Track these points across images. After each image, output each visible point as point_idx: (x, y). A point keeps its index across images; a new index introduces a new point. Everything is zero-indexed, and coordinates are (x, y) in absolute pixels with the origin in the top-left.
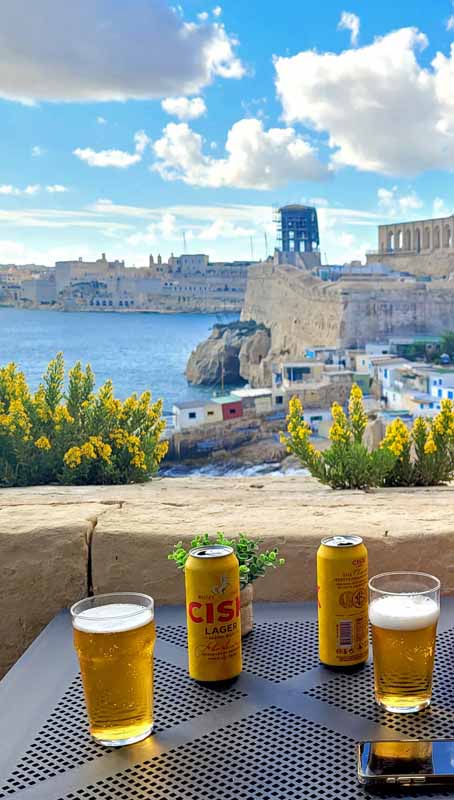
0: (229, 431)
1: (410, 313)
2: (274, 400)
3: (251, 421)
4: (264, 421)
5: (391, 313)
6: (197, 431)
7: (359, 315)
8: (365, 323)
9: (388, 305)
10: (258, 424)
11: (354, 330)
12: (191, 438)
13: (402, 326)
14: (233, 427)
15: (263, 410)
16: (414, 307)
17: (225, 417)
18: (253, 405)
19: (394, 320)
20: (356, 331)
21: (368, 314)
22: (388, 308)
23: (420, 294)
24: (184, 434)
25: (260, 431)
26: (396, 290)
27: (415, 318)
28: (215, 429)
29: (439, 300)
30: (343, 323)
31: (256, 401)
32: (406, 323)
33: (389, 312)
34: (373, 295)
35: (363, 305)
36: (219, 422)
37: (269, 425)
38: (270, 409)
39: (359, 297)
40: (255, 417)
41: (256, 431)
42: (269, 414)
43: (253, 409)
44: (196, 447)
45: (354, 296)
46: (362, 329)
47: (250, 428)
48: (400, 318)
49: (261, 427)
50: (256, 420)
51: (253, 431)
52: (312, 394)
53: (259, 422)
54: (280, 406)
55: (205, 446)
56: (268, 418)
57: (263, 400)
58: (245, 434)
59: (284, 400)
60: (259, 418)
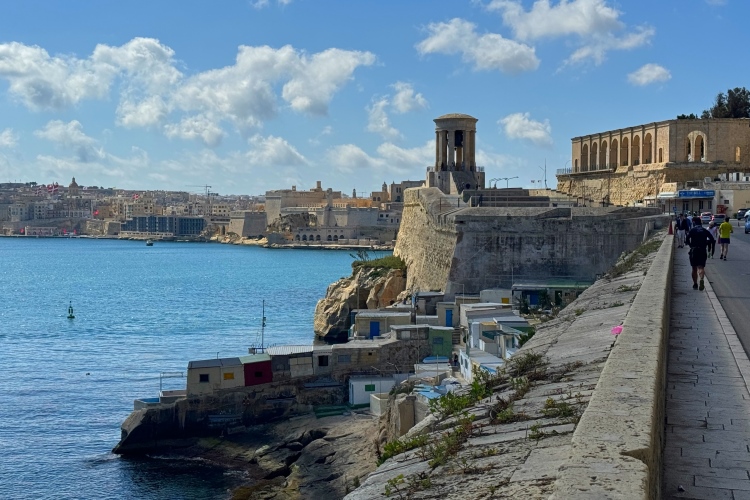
0: (253, 401)
1: (546, 249)
2: (316, 362)
3: (282, 388)
4: (300, 389)
5: (520, 249)
6: (209, 399)
7: (477, 250)
8: (485, 260)
9: (517, 236)
10: (293, 393)
11: (469, 270)
12: (201, 408)
13: (535, 266)
14: (258, 396)
15: (301, 374)
16: (552, 240)
17: (249, 382)
18: (287, 368)
20: (473, 271)
21: (489, 249)
22: (517, 241)
23: (560, 223)
24: (191, 402)
25: (295, 402)
26: (527, 218)
27: (552, 255)
28: (232, 397)
30: (455, 259)
31: (292, 362)
32: (540, 261)
33: (517, 246)
35: (483, 236)
36: (238, 389)
37: (308, 394)
38: (310, 372)
39: (477, 225)
40: (289, 384)
41: (290, 402)
42: (308, 380)
43: (286, 372)
44: (206, 420)
45: (471, 225)
46: (480, 268)
47: (281, 397)
48: (531, 254)
49: (297, 397)
50: (290, 387)
51: (285, 401)
52: (370, 354)
53: (294, 390)
54: (326, 370)
55: (219, 420)
56: (307, 385)
57: (301, 360)
58: (275, 405)
59: (330, 361)
60: (295, 384)
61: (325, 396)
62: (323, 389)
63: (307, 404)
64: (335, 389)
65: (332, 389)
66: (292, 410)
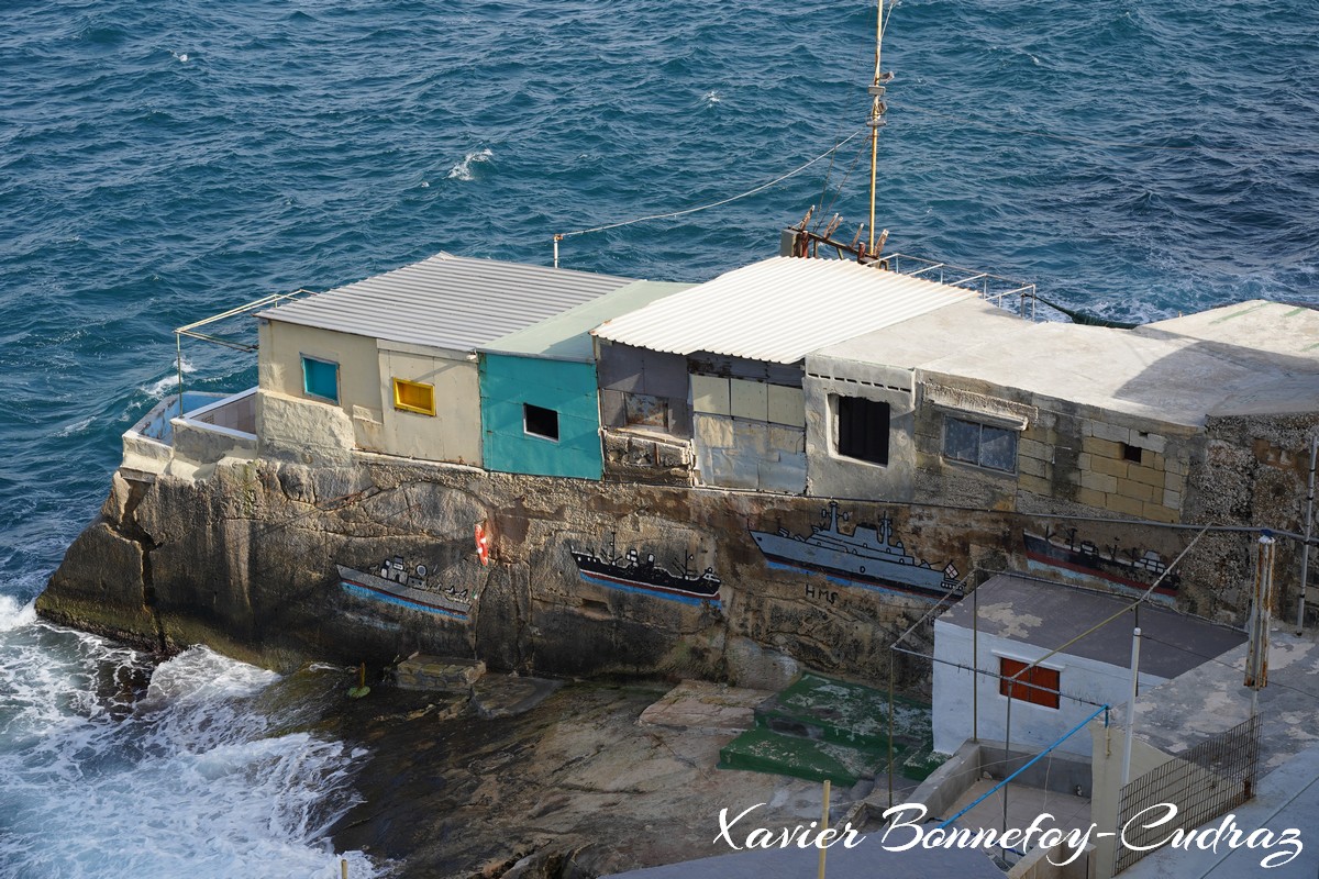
0: (519, 549)
2: (826, 422)
3: (648, 525)
4: (737, 556)
10: (705, 565)
12: (310, 522)
14: (539, 535)
18: (677, 420)
25: (715, 619)
28: (428, 506)
31: (705, 396)
36: (452, 474)
37: (776, 594)
40: (680, 513)
41: (691, 609)
42: (776, 515)
43: (671, 444)
44: (332, 582)
47: (647, 574)
49: (725, 593)
50: (687, 531)
51: (666, 599)
52: (1132, 454)
53: (707, 552)
55: (381, 602)
56: (769, 544)
57: (750, 397)
58: (617, 604)
59: (899, 434)
60: (710, 525)
61: (864, 631)
62: (856, 590)
64: (917, 608)
65: (900, 600)
66: (698, 654)
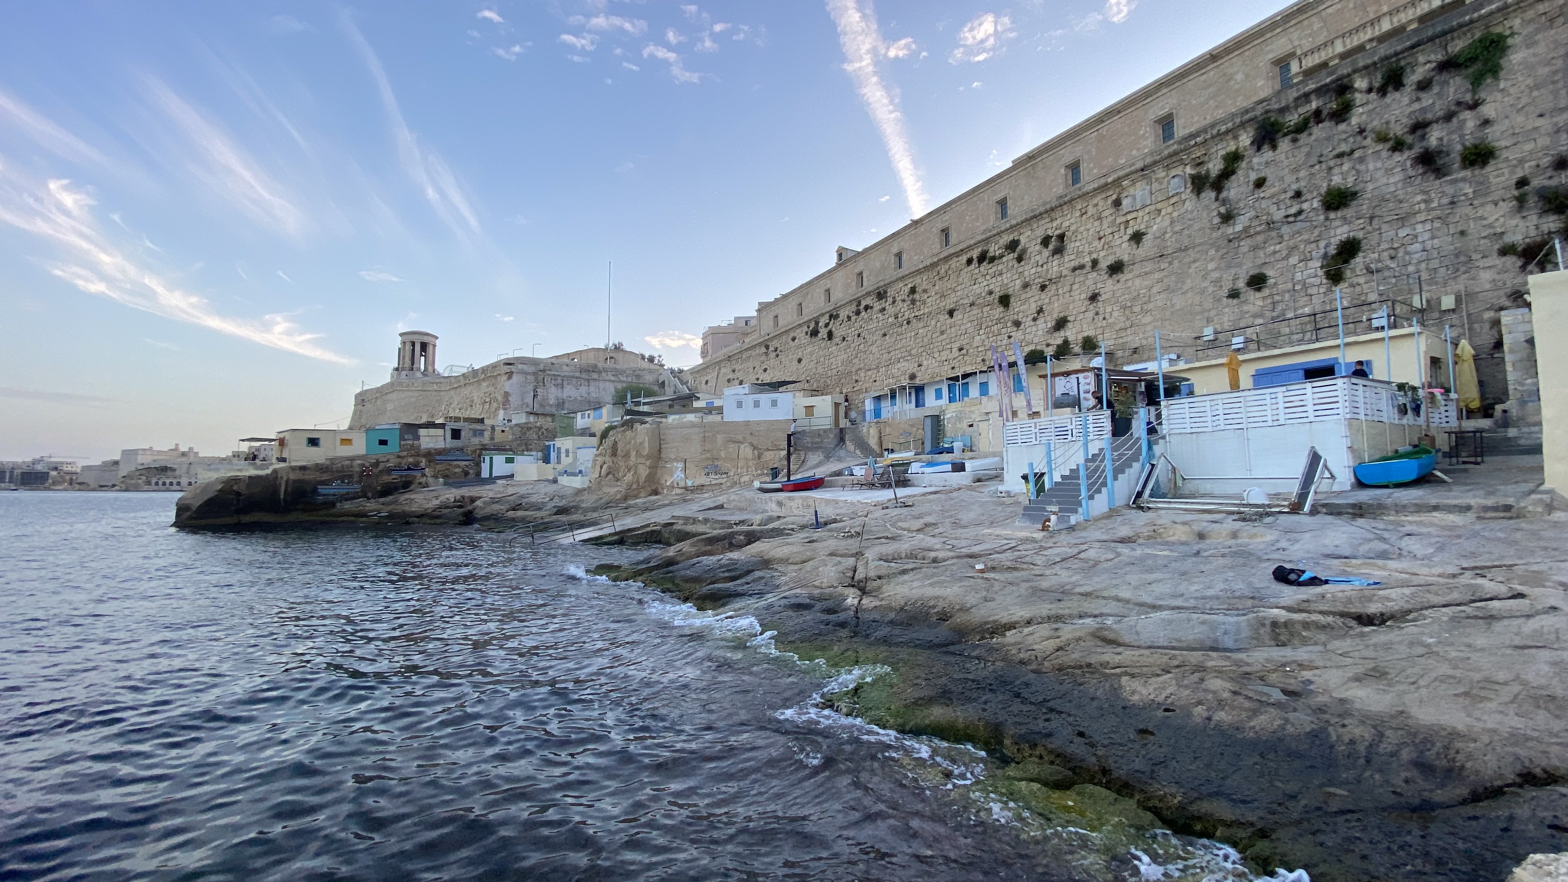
0: (376, 471)
1: (582, 389)
2: (448, 434)
3: (411, 460)
4: (430, 461)
5: (562, 388)
6: (320, 467)
7: (526, 386)
9: (559, 379)
10: (422, 465)
11: (519, 403)
12: (307, 476)
14: (382, 466)
15: (431, 445)
18: (418, 438)
19: (565, 395)
20: (522, 404)
21: (536, 387)
22: (559, 382)
23: (592, 372)
25: (424, 475)
26: (567, 365)
28: (350, 466)
29: (613, 378)
30: (506, 394)
31: (422, 433)
32: (578, 399)
33: (559, 387)
34: (542, 367)
35: (530, 377)
36: (358, 457)
37: (439, 467)
38: (441, 445)
39: (525, 367)
40: (418, 455)
41: (418, 474)
42: (440, 452)
43: (416, 443)
44: (315, 491)
45: (520, 366)
47: (409, 469)
48: (571, 393)
49: (427, 469)
50: (418, 459)
51: (413, 473)
52: (503, 431)
53: (423, 463)
54: (457, 443)
55: (332, 491)
56: (438, 458)
57: (432, 431)
58: (401, 476)
59: (463, 433)
60: (424, 456)
61: (457, 470)
62: (455, 463)
63: (437, 477)
64: (467, 463)
65: (463, 462)
66: (420, 483)
